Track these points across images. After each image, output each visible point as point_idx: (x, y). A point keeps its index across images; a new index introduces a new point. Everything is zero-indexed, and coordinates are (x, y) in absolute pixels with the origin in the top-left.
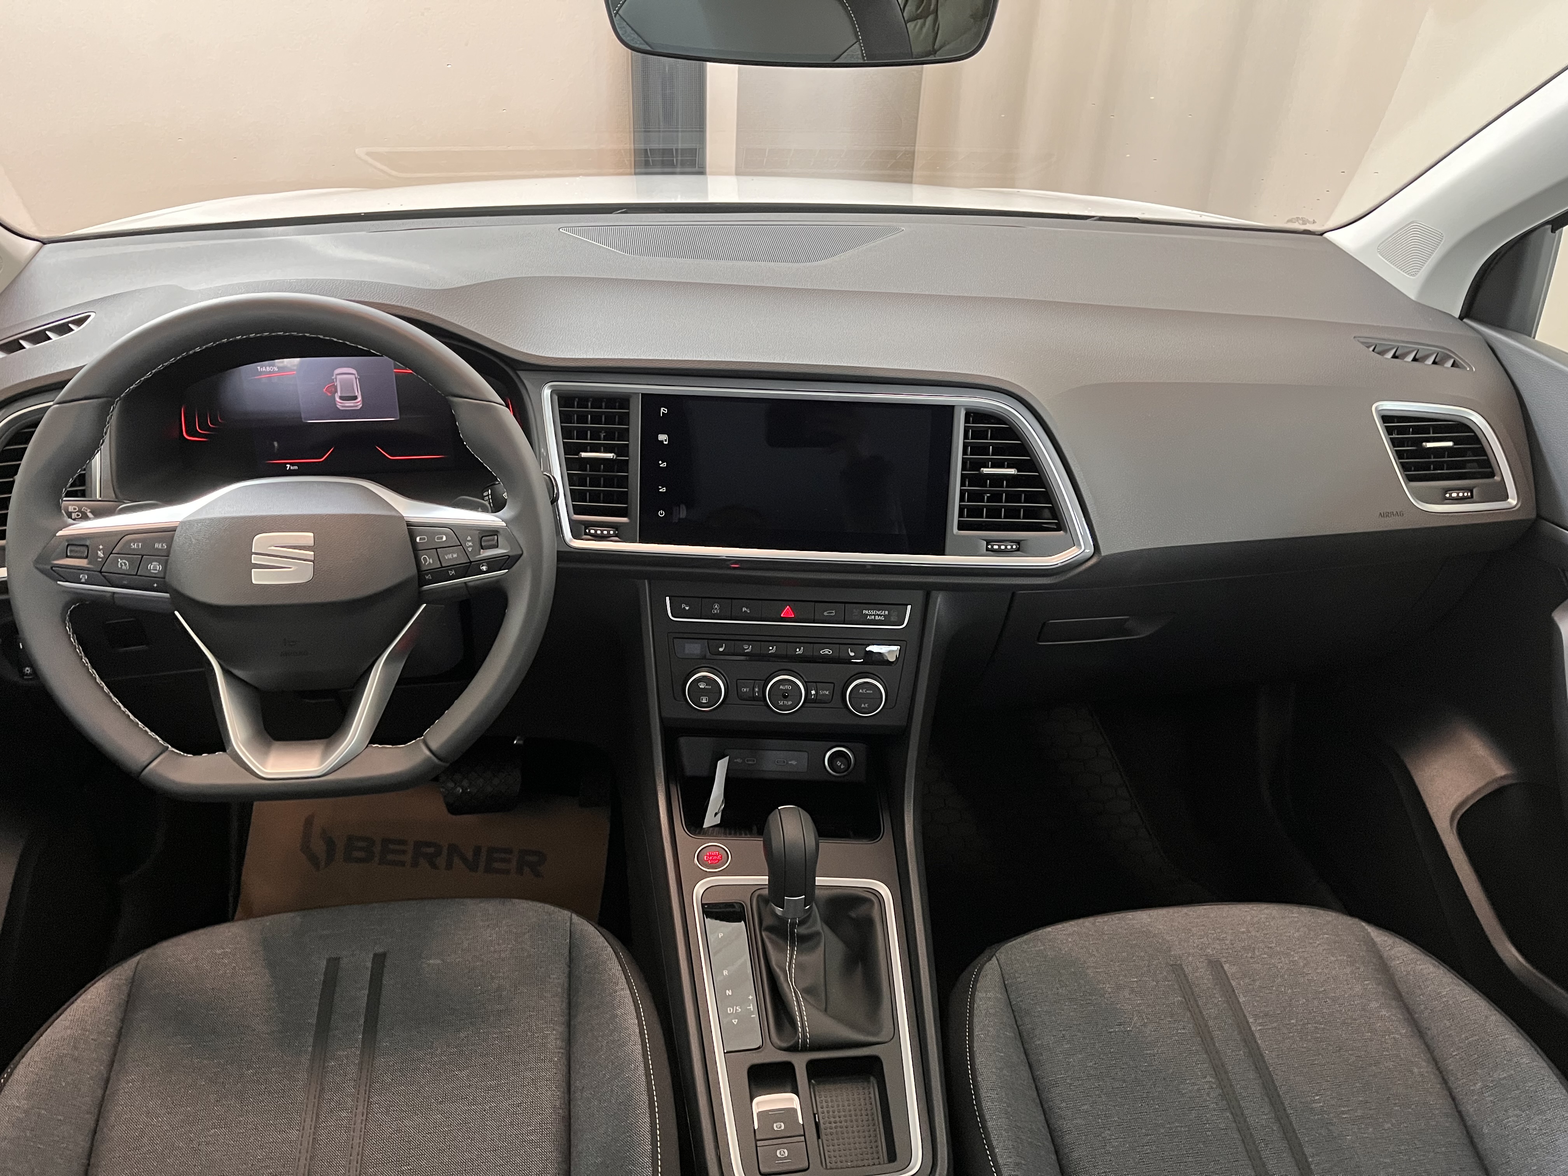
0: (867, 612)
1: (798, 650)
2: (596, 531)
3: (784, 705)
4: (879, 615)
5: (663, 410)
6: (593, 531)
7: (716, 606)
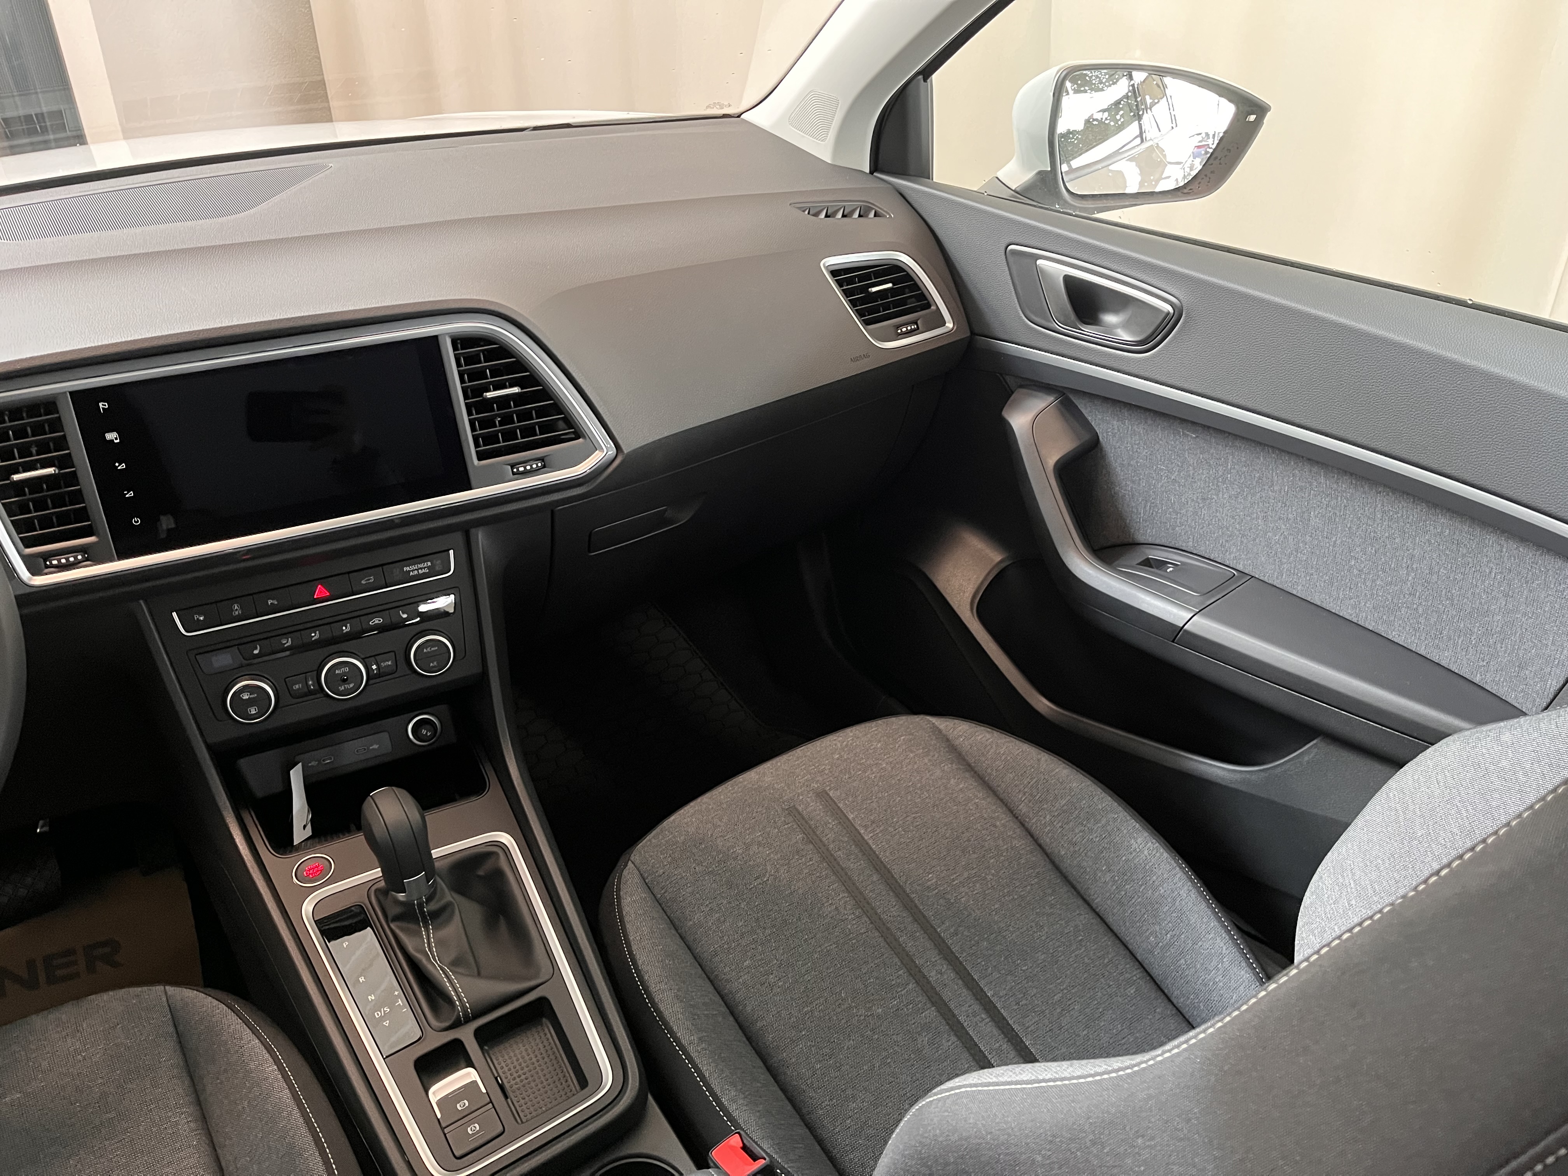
0: (408, 569)
1: (344, 628)
2: (59, 561)
3: (346, 689)
4: (421, 569)
5: (102, 405)
6: (55, 562)
7: (236, 607)
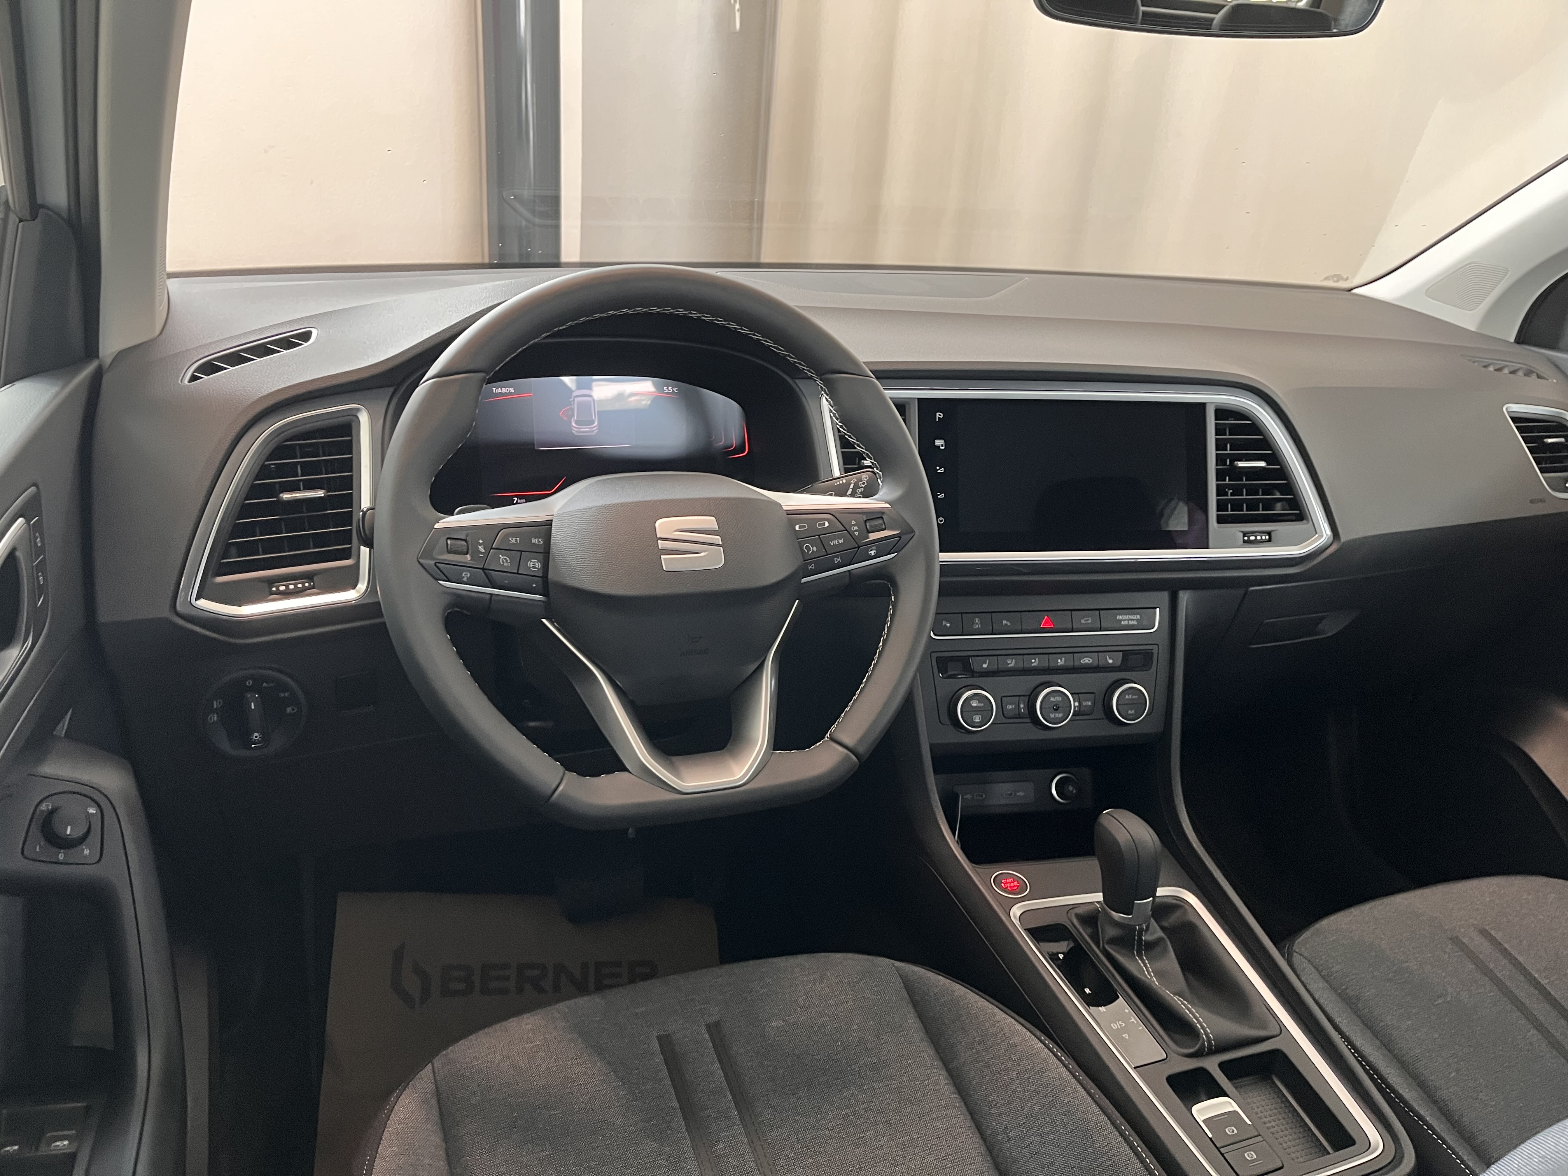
0: (1121, 617)
1: (1059, 661)
3: (1055, 718)
4: (1131, 620)
5: (939, 415)
